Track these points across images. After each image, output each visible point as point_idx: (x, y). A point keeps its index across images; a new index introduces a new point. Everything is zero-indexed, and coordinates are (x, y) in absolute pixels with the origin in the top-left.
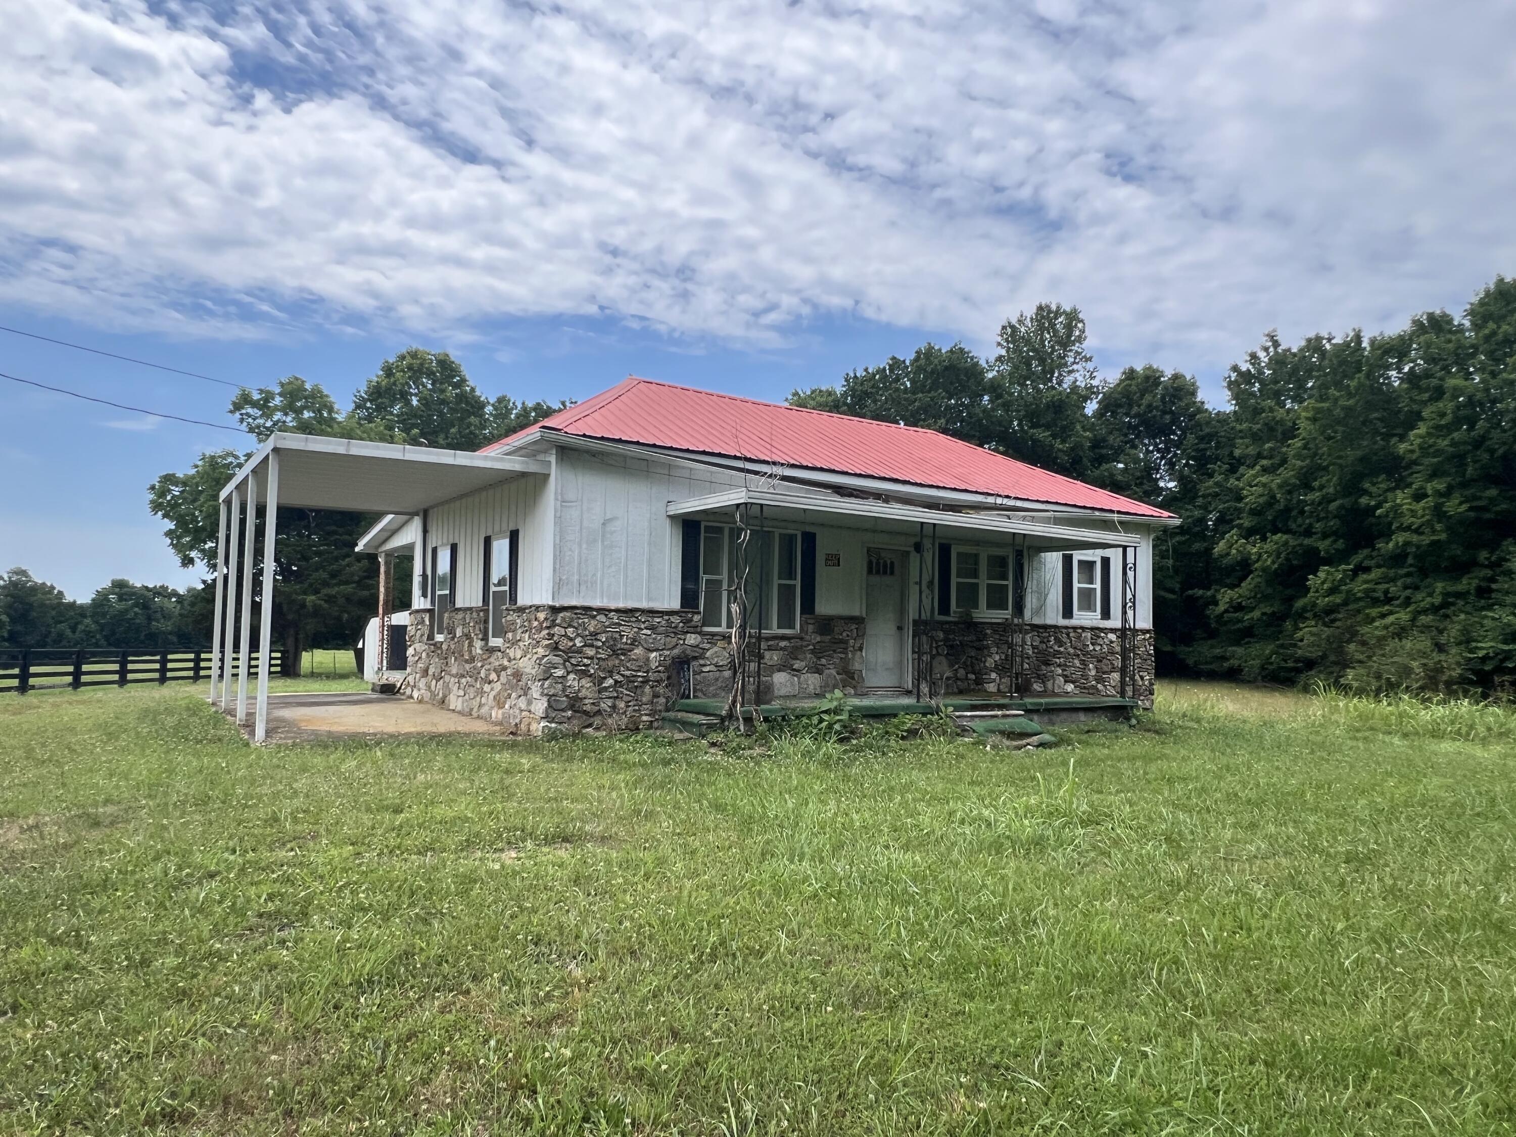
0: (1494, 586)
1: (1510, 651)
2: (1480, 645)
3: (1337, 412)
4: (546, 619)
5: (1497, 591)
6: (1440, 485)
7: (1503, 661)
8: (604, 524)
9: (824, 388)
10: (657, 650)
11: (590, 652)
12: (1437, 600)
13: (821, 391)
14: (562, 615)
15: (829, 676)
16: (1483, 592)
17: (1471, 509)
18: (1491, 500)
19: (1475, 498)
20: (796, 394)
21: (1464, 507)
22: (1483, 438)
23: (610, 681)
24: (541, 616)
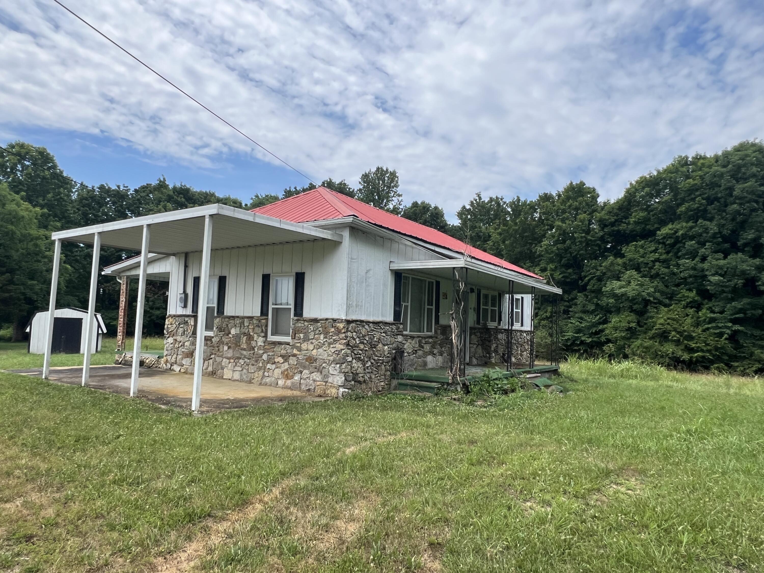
0: (570, 309)
1: (578, 337)
2: (565, 334)
3: (511, 231)
4: (344, 327)
5: (572, 312)
6: (551, 266)
7: (574, 341)
8: (366, 273)
9: (272, 195)
10: (387, 345)
11: (362, 346)
12: (548, 314)
13: (271, 196)
14: (351, 325)
15: (445, 356)
16: (566, 312)
17: (563, 277)
18: (570, 274)
19: (565, 273)
20: (257, 196)
21: (561, 276)
22: (569, 248)
23: (369, 363)
24: (341, 326)
